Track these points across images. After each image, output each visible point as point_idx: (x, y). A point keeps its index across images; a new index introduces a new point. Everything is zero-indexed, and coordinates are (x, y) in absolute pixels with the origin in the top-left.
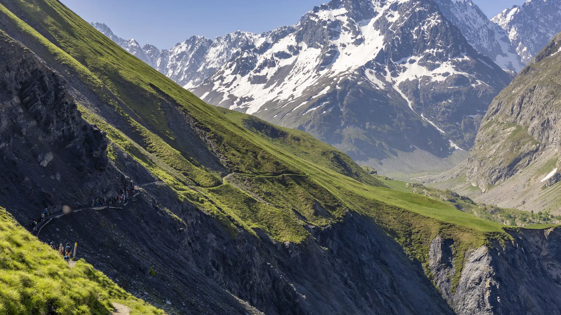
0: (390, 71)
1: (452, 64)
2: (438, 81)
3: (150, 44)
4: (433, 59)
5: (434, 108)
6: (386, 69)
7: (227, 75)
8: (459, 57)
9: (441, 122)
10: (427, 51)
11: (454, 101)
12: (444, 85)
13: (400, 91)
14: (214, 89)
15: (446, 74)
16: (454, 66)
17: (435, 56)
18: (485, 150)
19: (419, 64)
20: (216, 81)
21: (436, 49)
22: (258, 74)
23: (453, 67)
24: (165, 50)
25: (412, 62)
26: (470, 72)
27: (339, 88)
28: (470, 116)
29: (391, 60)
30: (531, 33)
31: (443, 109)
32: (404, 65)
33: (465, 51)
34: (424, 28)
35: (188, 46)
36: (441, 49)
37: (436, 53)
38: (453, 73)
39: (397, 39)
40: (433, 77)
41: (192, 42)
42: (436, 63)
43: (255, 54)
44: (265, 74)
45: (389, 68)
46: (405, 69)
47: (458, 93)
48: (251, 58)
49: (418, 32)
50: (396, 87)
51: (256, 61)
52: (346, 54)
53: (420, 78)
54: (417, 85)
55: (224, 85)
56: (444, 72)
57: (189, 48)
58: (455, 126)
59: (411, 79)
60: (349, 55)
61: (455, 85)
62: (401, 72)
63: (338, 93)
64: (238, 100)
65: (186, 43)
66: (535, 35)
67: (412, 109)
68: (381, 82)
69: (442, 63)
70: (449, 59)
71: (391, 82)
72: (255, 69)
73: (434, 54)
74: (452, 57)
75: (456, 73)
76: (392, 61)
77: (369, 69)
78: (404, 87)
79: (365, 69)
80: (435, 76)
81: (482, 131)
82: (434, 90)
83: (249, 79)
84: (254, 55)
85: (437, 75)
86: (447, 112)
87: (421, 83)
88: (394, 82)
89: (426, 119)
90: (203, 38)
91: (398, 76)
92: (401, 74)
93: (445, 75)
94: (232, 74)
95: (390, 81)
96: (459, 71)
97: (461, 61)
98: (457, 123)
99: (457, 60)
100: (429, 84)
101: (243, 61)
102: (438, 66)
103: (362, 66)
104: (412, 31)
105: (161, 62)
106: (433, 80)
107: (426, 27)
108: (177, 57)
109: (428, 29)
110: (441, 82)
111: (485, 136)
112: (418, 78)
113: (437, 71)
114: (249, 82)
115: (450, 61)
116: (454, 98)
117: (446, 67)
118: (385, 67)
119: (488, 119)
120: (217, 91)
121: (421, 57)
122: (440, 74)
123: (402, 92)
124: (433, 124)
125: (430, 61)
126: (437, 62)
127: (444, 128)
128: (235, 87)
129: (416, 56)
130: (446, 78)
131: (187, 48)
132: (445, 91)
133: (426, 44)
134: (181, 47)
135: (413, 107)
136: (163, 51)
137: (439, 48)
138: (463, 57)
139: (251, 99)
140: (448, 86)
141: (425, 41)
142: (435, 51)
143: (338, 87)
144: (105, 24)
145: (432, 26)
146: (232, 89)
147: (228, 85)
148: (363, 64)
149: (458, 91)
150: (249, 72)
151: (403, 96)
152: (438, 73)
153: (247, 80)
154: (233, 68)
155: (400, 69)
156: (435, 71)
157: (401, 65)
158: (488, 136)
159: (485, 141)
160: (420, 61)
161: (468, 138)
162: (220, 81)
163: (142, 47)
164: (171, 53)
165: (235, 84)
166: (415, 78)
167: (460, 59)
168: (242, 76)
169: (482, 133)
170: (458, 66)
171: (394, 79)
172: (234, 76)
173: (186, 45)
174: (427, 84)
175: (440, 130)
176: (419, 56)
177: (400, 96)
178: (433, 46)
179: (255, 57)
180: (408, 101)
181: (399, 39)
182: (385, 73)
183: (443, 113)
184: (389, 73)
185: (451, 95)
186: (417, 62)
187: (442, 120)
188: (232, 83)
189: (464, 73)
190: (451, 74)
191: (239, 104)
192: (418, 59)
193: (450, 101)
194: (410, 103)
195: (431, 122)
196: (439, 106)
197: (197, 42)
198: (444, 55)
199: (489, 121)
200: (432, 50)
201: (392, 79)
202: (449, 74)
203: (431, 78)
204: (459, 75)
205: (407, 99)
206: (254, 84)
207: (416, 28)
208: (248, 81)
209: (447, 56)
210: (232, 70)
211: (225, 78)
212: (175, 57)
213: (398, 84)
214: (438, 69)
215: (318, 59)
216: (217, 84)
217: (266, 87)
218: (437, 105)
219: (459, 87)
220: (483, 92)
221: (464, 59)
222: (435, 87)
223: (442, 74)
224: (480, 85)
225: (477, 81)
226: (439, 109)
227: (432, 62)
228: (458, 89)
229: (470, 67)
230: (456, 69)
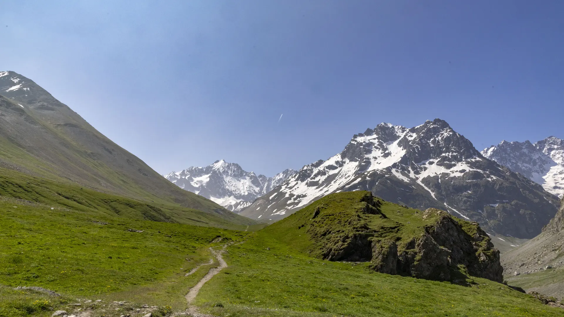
0: (413, 171)
1: (466, 164)
2: (457, 176)
3: (262, 175)
4: (449, 160)
5: (456, 198)
6: (410, 169)
7: (292, 182)
8: (472, 158)
9: (464, 210)
10: (443, 154)
11: (474, 192)
12: (463, 179)
13: (423, 185)
14: (281, 191)
15: (463, 171)
16: (469, 165)
17: (451, 158)
19: (437, 165)
20: (283, 185)
21: (451, 153)
22: (313, 180)
23: (468, 166)
24: (271, 178)
25: (431, 163)
26: (484, 170)
28: (491, 205)
29: (413, 162)
30: (506, 163)
31: (464, 199)
32: (425, 166)
33: (476, 154)
34: (438, 139)
35: (284, 175)
36: (455, 153)
37: (451, 156)
38: (469, 170)
39: (417, 147)
40: (451, 174)
41: (286, 172)
42: (452, 163)
43: (312, 168)
44: (318, 180)
45: (412, 168)
46: (425, 169)
47: (476, 185)
48: (309, 170)
49: (433, 142)
50: (419, 182)
51: (312, 172)
52: (377, 163)
53: (440, 174)
54: (438, 180)
55: (288, 188)
56: (461, 169)
57: (284, 176)
58: (478, 214)
59: (432, 175)
60: (379, 164)
61: (473, 179)
62: (423, 171)
63: (368, 183)
64: (295, 197)
65: (283, 173)
66: (509, 164)
67: (435, 199)
68: (406, 178)
69: (458, 163)
70: (464, 160)
71: (415, 178)
72: (311, 177)
73: (450, 156)
74: (466, 158)
75: (471, 170)
76: (414, 163)
77: (395, 169)
78: (426, 182)
79: (392, 169)
80: (453, 173)
82: (454, 183)
83: (307, 184)
84: (311, 168)
85: (454, 172)
86: (469, 201)
87: (441, 178)
88: (417, 178)
89: (450, 207)
90: (293, 170)
91: (420, 173)
92: (423, 172)
93: (461, 171)
94: (295, 181)
95: (414, 178)
96: (474, 169)
97: (474, 161)
98: (480, 211)
99: (470, 160)
100: (449, 178)
101: (303, 172)
102: (455, 165)
103: (389, 167)
104: (429, 142)
105: (267, 185)
106: (452, 175)
107: (440, 138)
108: (277, 181)
109: (442, 139)
110: (459, 177)
112: (438, 175)
113: (454, 169)
114: (306, 186)
115: (464, 161)
116: (473, 189)
117: (462, 165)
118: (409, 168)
120: (283, 192)
121: (439, 159)
122: (457, 171)
123: (425, 185)
124: (457, 212)
125: (447, 162)
126: (453, 163)
127: (467, 215)
128: (295, 189)
129: (434, 159)
130: (463, 174)
131: (283, 176)
132: (465, 184)
133: (441, 150)
134: (279, 176)
135: (436, 197)
136: (269, 178)
137: (453, 152)
138: (475, 158)
139: (304, 196)
140: (466, 180)
141: (441, 148)
142: (450, 154)
143: (368, 178)
144: (238, 164)
145: (445, 137)
146: (293, 190)
147: (291, 188)
148: (391, 165)
149: (476, 184)
150: (307, 179)
151: (426, 188)
152: (456, 170)
153: (305, 184)
154: (296, 177)
155: (421, 169)
156: (452, 169)
157: (422, 166)
160: (438, 162)
161: (493, 225)
162: (286, 185)
163: (257, 176)
164: (274, 179)
165: (296, 187)
166: (436, 175)
167: (473, 160)
168: (302, 182)
170: (472, 165)
171: (417, 176)
172: (297, 182)
173: (282, 175)
174: (446, 179)
175: (464, 216)
176: (437, 159)
177: (423, 188)
178: (448, 150)
179: (312, 169)
180: (431, 192)
181: (419, 147)
182: (409, 172)
183: (465, 202)
184: (412, 172)
185: (470, 186)
186: (436, 163)
187: (465, 208)
188: (294, 186)
189: (479, 170)
190: (468, 171)
191: (295, 199)
192: (436, 161)
193: (470, 192)
194: (433, 194)
195: (455, 210)
196: (461, 196)
197: (289, 172)
198: (459, 157)
200: (447, 154)
201: (415, 176)
202: (465, 170)
203: (450, 174)
204: (475, 171)
205: (430, 191)
206: (309, 186)
207: (432, 139)
208: (306, 185)
209: (461, 157)
210: (296, 179)
211: (290, 183)
212: (276, 181)
213: (421, 179)
214: (455, 167)
215: (356, 168)
216: (283, 187)
217: (317, 188)
218: (458, 195)
219: (476, 180)
220: (500, 185)
221: (476, 160)
222: (454, 181)
223: (458, 171)
224: (495, 179)
225: (491, 176)
226: (460, 198)
227: (448, 163)
228: (476, 182)
229: (483, 165)
230: (470, 167)
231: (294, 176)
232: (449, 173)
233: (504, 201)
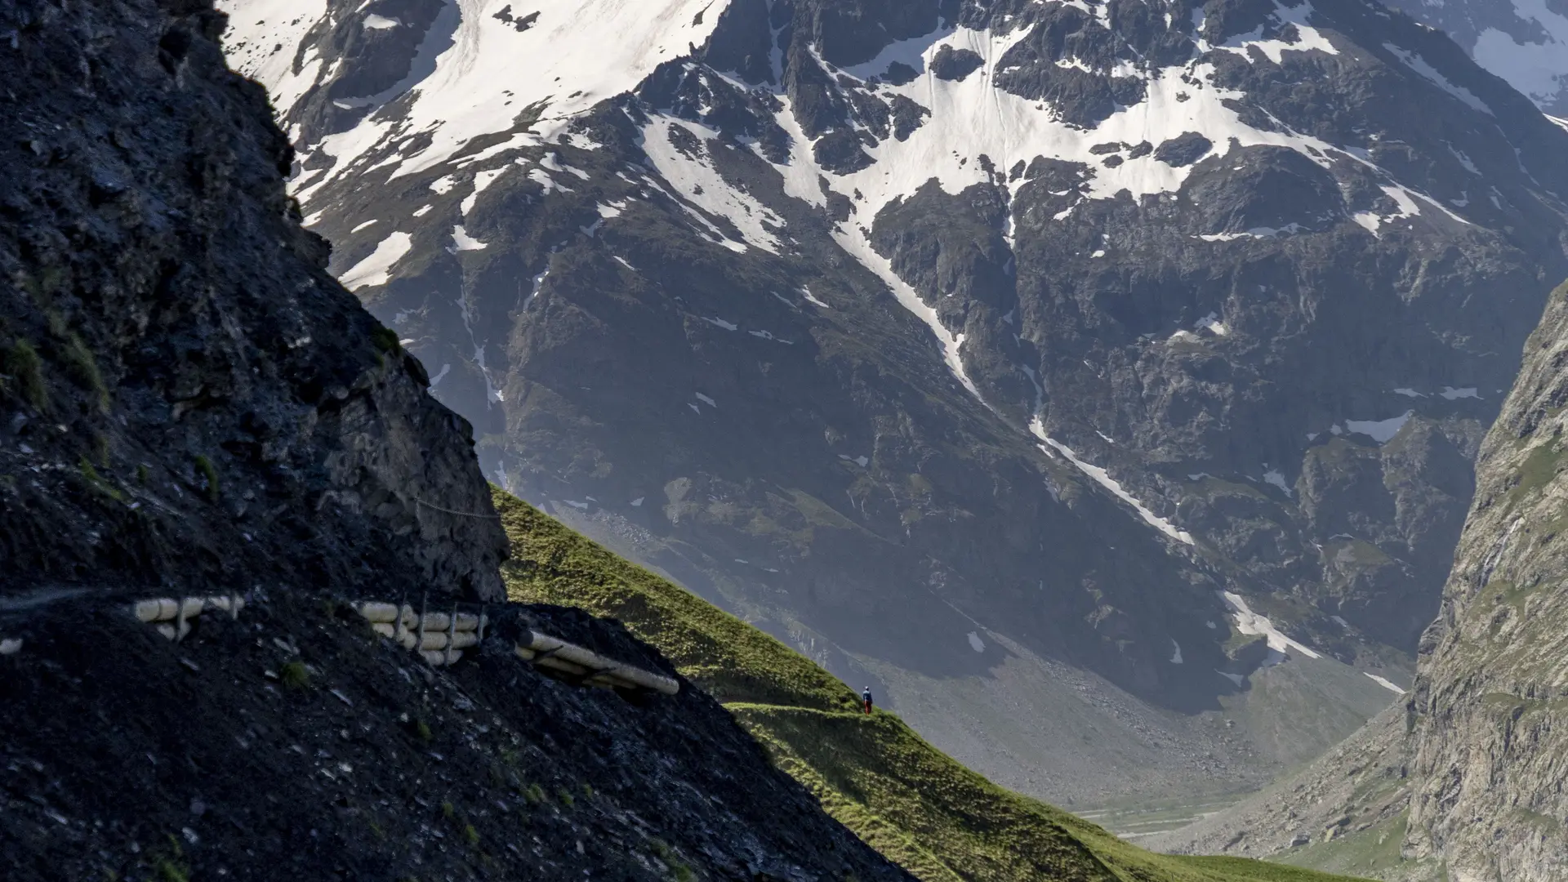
0: (811, 133)
1: (1218, 81)
2: (1136, 196)
5: (1116, 380)
6: (787, 119)
8: (1267, 36)
9: (1166, 470)
11: (1245, 325)
12: (1178, 222)
13: (882, 266)
15: (1185, 149)
16: (1237, 95)
17: (1107, 24)
18: (1531, 639)
19: (1004, 83)
23: (1227, 103)
25: (956, 66)
26: (1340, 135)
27: (476, 245)
28: (1355, 426)
29: (818, 56)
31: (1174, 385)
32: (904, 90)
38: (1234, 142)
40: (1102, 170)
42: (1117, 72)
45: (801, 113)
46: (910, 117)
47: (1267, 274)
50: (854, 236)
52: (504, 15)
53: (1017, 171)
54: (997, 222)
56: (1174, 134)
58: (1260, 498)
59: (955, 182)
60: (523, 25)
61: (1251, 217)
62: (885, 135)
63: (469, 279)
67: (969, 385)
68: (754, 205)
69: (1156, 75)
70: (1202, 46)
71: (823, 201)
74: (1218, 36)
75: (1249, 138)
76: (824, 64)
77: (670, 120)
78: (909, 239)
79: (643, 120)
80: (1114, 162)
81: (1498, 510)
82: (1113, 253)
85: (1124, 154)
86: (1205, 400)
87: (1019, 210)
88: (842, 207)
89: (1067, 451)
91: (867, 161)
92: (886, 150)
93: (1176, 152)
95: (818, 199)
96: (1271, 128)
97: (1277, 59)
98: (1275, 478)
99: (1253, 51)
100: (1076, 215)
102: (1132, 93)
103: (623, 98)
106: (1105, 185)
110: (1151, 199)
111: (1523, 545)
112: (1001, 177)
113: (1122, 126)
115: (1205, 58)
116: (1244, 306)
117: (1183, 97)
118: (779, 107)
119: (1528, 431)
121: (1017, 35)
122: (1143, 149)
123: (894, 269)
124: (1114, 486)
125: (1078, 63)
126: (1123, 70)
127: (1184, 511)
129: (981, 27)
130: (1183, 172)
132: (1187, 264)
135: (971, 371)
138: (1291, 36)
140: (1200, 227)
143: (466, 242)
148: (627, 82)
149: (1269, 260)
151: (907, 295)
152: (1134, 141)
155: (875, 114)
156: (1109, 130)
157: (885, 92)
158: (1545, 541)
159: (1525, 577)
160: (1006, 60)
161: (1350, 577)
166: (983, 177)
167: (1273, 50)
169: (1500, 528)
170: (1261, 93)
171: (841, 184)
174: (1060, 216)
175: (1162, 524)
176: (1002, 30)
177: (885, 294)
180: (941, 332)
182: (780, 145)
183: (1180, 411)
184: (804, 147)
185: (1224, 284)
186: (989, 67)
187: (1173, 458)
189: (1301, 143)
190: (1221, 149)
192: (995, 48)
193: (1218, 329)
194: (953, 346)
195: (1099, 474)
196: (1150, 360)
198: (1168, 18)
199: (1535, 442)
201: (824, 184)
202: (1206, 144)
203: (1090, 173)
204: (1270, 152)
205: (930, 316)
209: (1185, 24)
213: (866, 214)
214: (1134, 112)
215: (310, 53)
218: (1135, 356)
219: (1272, 232)
220: (1433, 268)
221: (1297, 46)
222: (1114, 232)
223: (1156, 145)
224: (1412, 219)
225: (1388, 190)
226: (1146, 381)
227: (1087, 70)
228: (1267, 250)
229: (1340, 97)
230: (1250, 114)
232: (1084, 165)
233: (1450, 394)
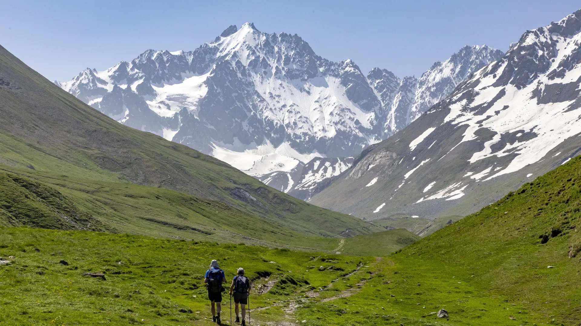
3: (381, 68)
7: (484, 88)
14: (447, 119)
20: (455, 102)
22: (557, 81)
24: (410, 78)
35: (455, 66)
41: (462, 58)
43: (555, 38)
44: (575, 80)
48: (544, 46)
51: (554, 54)
55: (472, 109)
57: (458, 70)
64: (496, 139)
65: (451, 61)
72: (551, 69)
83: (536, 93)
84: (551, 39)
90: (486, 48)
94: (495, 85)
101: (523, 53)
105: (400, 101)
108: (432, 89)
114: (535, 100)
120: (453, 123)
128: (497, 113)
131: (453, 70)
134: (441, 70)
136: (406, 79)
139: (530, 135)
144: (299, 35)
146: (489, 117)
147: (481, 110)
150: (536, 77)
153: (530, 95)
154: (500, 72)
162: (464, 102)
163: (366, 74)
164: (422, 83)
165: (498, 105)
168: (519, 88)
172: (501, 88)
173: (451, 66)
179: (554, 43)
188: (491, 104)
191: (495, 148)
197: (474, 57)
206: (545, 103)
208: (532, 98)
210: (497, 78)
211: (478, 94)
212: (428, 89)
216: (456, 109)
217: (572, 108)
231: (490, 68)
